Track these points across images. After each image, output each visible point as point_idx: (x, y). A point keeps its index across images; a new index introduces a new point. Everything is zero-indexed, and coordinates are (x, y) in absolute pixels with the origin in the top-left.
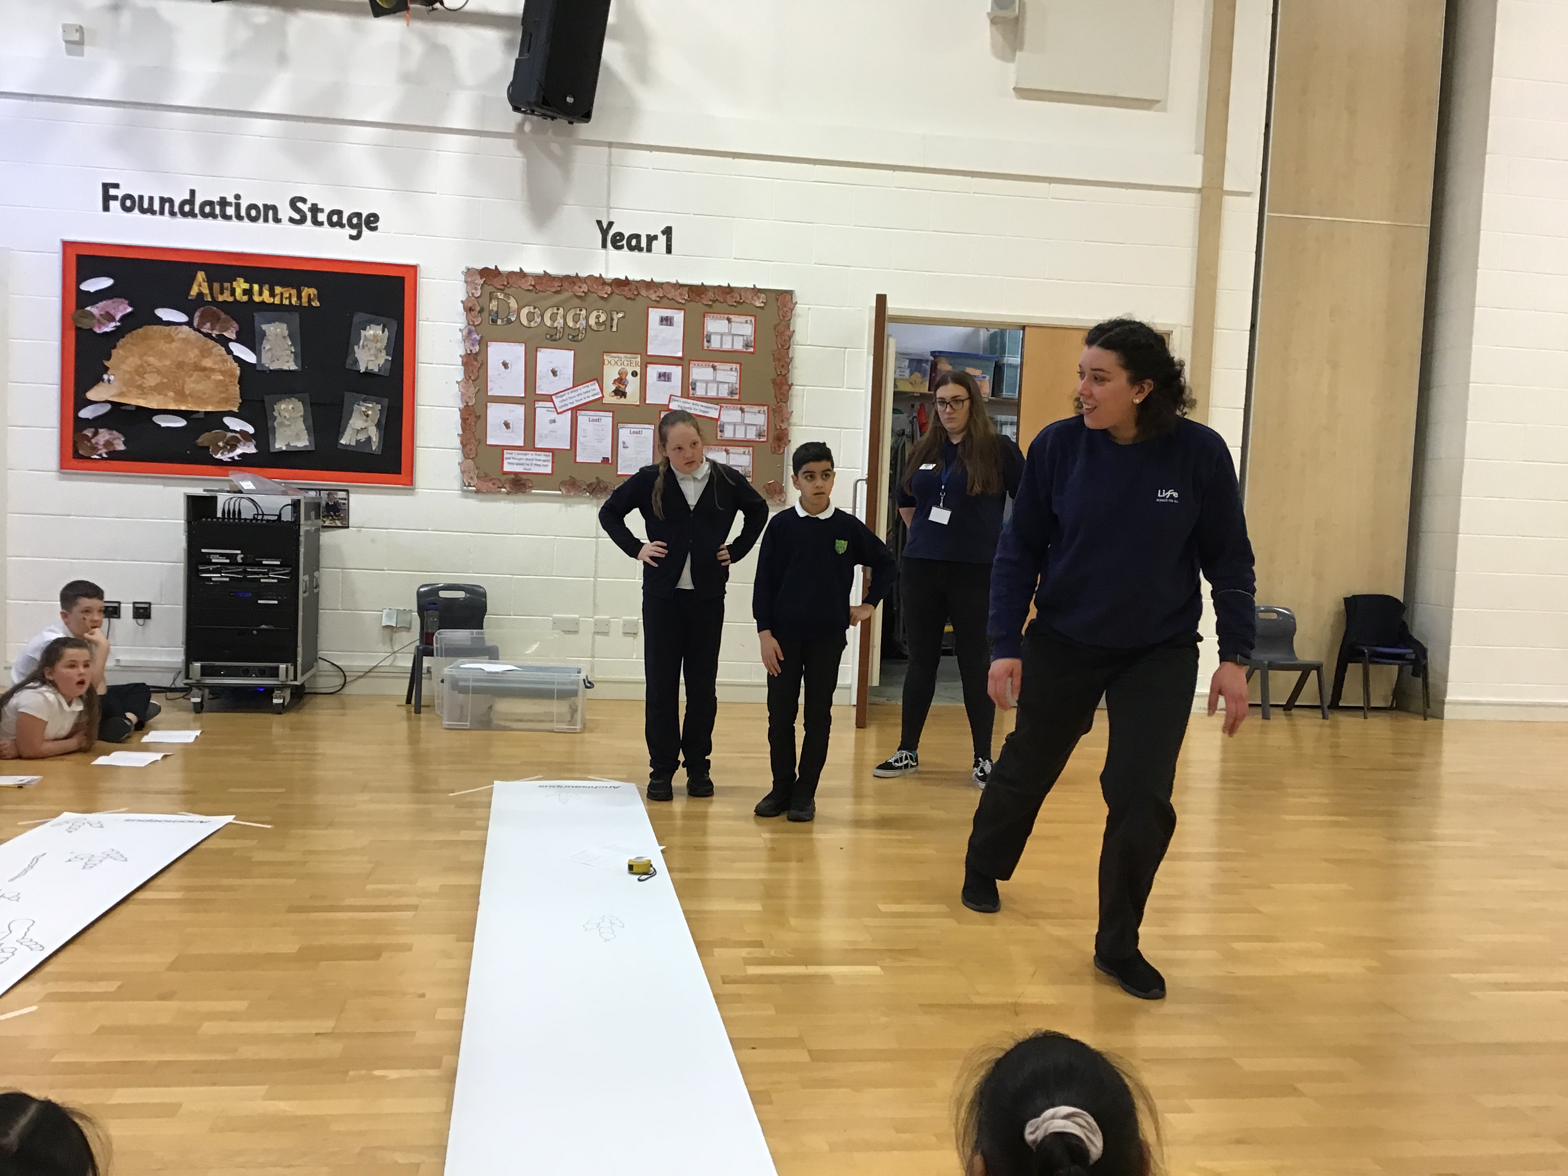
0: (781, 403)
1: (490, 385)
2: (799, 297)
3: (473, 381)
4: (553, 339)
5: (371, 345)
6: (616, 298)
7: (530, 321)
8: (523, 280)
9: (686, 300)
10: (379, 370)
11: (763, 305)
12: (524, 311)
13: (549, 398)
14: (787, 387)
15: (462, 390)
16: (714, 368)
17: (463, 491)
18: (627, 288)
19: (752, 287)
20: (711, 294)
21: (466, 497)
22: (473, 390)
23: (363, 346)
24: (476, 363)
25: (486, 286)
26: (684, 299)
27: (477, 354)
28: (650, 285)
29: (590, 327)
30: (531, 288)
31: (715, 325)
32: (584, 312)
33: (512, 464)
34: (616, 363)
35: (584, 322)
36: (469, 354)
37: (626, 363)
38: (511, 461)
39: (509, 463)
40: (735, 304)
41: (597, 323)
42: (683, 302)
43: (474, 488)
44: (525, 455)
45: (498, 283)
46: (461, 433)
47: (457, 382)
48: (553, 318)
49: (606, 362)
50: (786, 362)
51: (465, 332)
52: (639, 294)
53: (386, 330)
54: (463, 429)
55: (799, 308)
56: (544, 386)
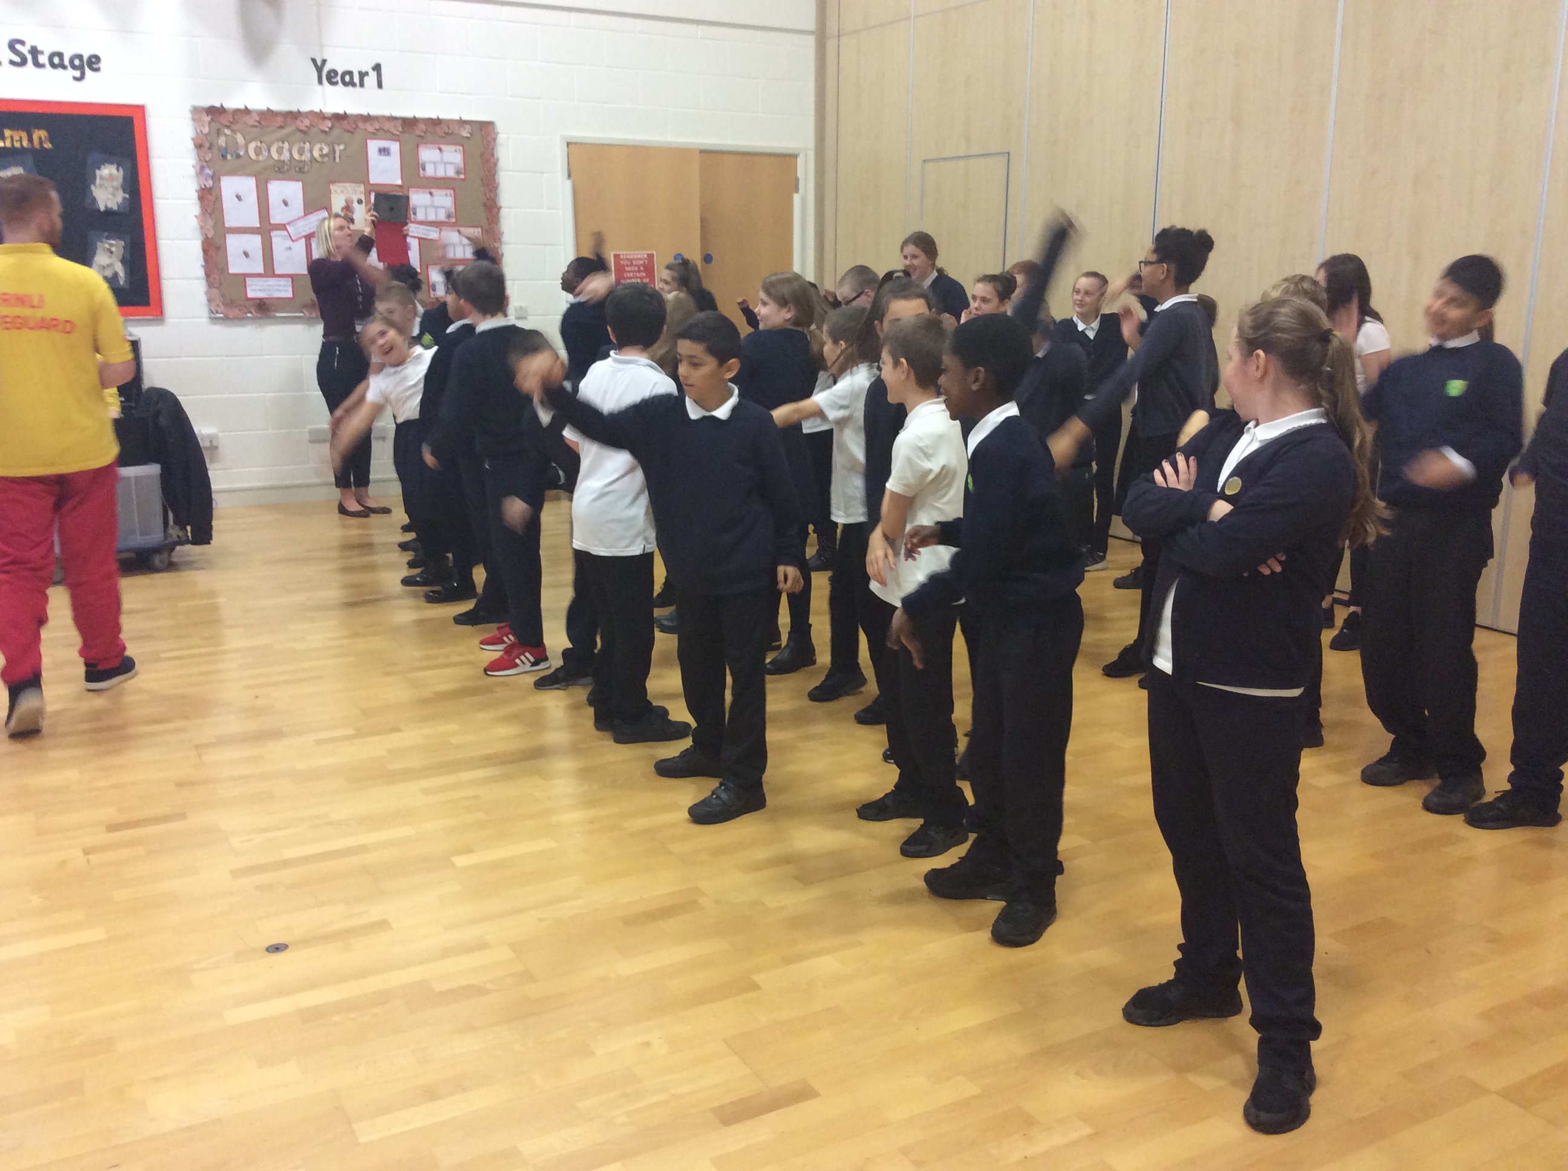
0: (492, 225)
1: (227, 217)
2: (500, 127)
3: (210, 214)
4: (281, 171)
5: (107, 183)
6: (337, 131)
7: (257, 155)
8: (248, 117)
9: (401, 132)
10: (119, 206)
11: (469, 135)
12: (252, 147)
13: (283, 227)
14: (496, 210)
15: (202, 224)
16: (431, 194)
17: (210, 318)
18: (345, 122)
19: (458, 118)
20: (422, 126)
21: (214, 324)
22: (210, 223)
23: (101, 186)
24: (210, 197)
25: (213, 124)
26: (398, 130)
27: (211, 188)
28: (368, 118)
29: (315, 160)
30: (256, 124)
31: (427, 154)
32: (307, 145)
33: (255, 290)
34: (342, 192)
35: (309, 155)
36: (203, 189)
37: (351, 192)
38: (254, 287)
39: (253, 290)
40: (444, 135)
41: (322, 156)
42: (398, 133)
43: (221, 315)
44: (266, 281)
45: (224, 120)
46: (203, 264)
47: (196, 217)
48: (280, 151)
49: (332, 191)
50: (494, 187)
51: (198, 167)
52: (357, 126)
53: (120, 168)
54: (206, 260)
55: (502, 138)
56: (277, 217)
